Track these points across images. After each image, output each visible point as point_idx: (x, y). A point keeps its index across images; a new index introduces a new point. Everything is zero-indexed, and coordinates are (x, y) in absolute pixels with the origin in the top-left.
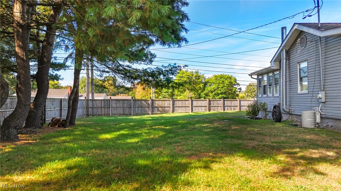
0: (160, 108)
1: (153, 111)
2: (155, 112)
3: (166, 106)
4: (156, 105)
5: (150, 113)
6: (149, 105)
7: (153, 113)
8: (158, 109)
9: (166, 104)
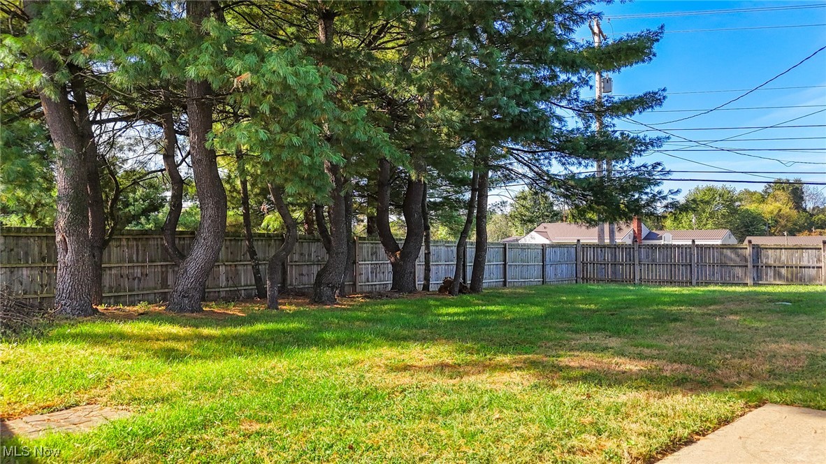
0: (783, 271)
1: (759, 277)
2: (766, 280)
3: (805, 263)
4: (771, 262)
5: (749, 281)
6: (746, 261)
7: (760, 282)
8: (775, 271)
9: (806, 259)
